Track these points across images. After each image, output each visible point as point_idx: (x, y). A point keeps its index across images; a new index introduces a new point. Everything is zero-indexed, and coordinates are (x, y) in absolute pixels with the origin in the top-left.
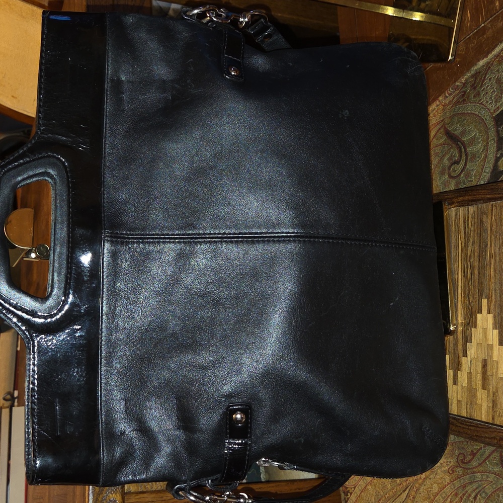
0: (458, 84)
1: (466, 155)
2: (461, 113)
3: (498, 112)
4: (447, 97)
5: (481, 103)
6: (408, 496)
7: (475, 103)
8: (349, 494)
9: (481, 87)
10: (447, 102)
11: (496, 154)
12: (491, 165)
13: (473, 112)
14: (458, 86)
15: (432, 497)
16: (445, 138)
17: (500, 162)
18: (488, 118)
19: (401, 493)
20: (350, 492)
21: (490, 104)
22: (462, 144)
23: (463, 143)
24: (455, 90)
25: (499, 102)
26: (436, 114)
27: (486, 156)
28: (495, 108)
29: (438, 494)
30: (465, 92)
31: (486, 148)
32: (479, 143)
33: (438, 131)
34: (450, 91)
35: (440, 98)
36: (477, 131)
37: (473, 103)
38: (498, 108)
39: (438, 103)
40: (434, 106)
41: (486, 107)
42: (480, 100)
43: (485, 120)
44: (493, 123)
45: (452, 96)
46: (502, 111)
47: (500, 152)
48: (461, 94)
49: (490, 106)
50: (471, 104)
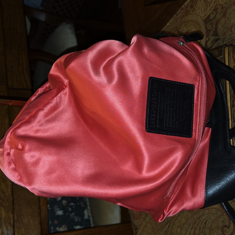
0: (183, 7)
2: (186, 21)
3: (206, 17)
4: (178, 15)
5: (196, 14)
6: (169, 227)
7: (193, 14)
8: (138, 230)
9: (195, 6)
10: (178, 17)
11: (206, 39)
13: (192, 19)
14: (183, 8)
15: (182, 226)
17: (208, 43)
19: (165, 226)
20: (138, 228)
21: (201, 13)
25: (206, 11)
26: (172, 24)
28: (204, 15)
29: (185, 224)
30: (187, 10)
34: (179, 11)
35: (174, 16)
38: (206, 15)
39: (173, 18)
40: (171, 21)
41: (199, 15)
42: (195, 13)
43: (199, 22)
44: (203, 23)
45: (180, 14)
46: (208, 16)
47: (208, 38)
48: (185, 12)
49: (201, 15)
50: (191, 15)
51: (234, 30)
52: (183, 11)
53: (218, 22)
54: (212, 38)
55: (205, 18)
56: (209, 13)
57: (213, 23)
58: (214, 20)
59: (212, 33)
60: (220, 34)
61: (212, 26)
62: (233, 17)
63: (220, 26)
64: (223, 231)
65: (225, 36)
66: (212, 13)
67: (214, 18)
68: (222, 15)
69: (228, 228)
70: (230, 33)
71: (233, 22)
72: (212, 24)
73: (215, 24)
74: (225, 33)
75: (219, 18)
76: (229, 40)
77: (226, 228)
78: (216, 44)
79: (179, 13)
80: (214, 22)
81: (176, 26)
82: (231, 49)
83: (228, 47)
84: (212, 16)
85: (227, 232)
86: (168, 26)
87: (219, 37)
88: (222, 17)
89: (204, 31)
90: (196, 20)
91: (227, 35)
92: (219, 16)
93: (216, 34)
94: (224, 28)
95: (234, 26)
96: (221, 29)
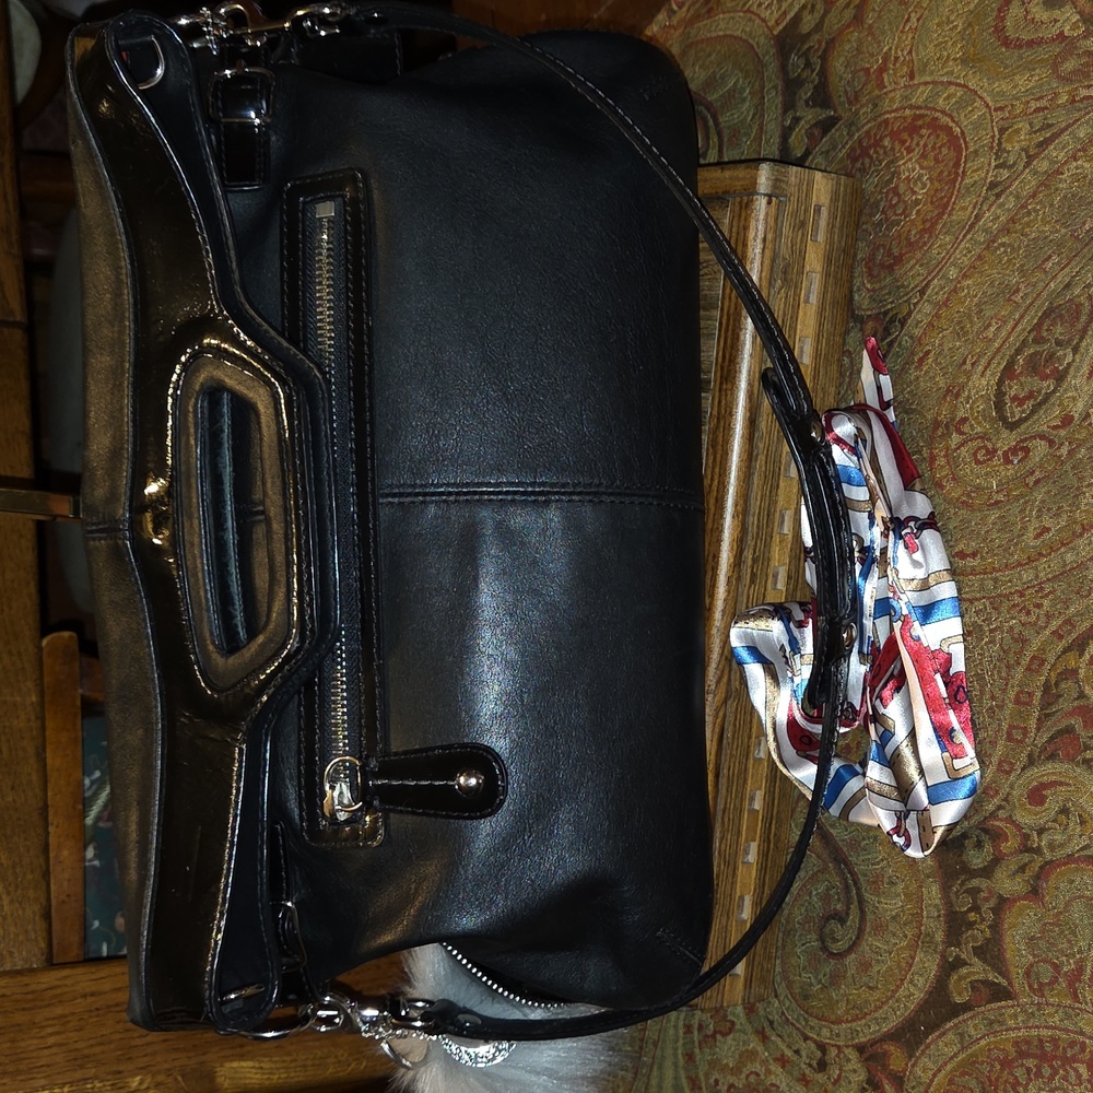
1: (720, 135)
2: (702, 41)
3: (784, 24)
4: (674, 12)
5: (748, 11)
7: (735, 11)
10: (675, 22)
11: (783, 121)
12: (775, 149)
13: (728, 32)
17: (793, 137)
18: (762, 40)
21: (766, 8)
22: (709, 110)
23: (709, 107)
27: (761, 130)
28: (777, 16)
31: (760, 110)
32: (744, 100)
35: (660, 16)
36: (740, 74)
37: (729, 12)
38: (785, 13)
41: (759, 16)
42: (744, 4)
43: (755, 46)
44: (773, 50)
45: (684, 9)
46: (792, 19)
47: (790, 115)
48: (702, 0)
49: (768, 14)
50: (727, 15)
51: (890, 83)
53: (831, 43)
54: (809, 116)
55: (781, 27)
56: (796, 9)
57: (812, 51)
58: (817, 37)
59: (809, 94)
60: (840, 96)
61: (808, 65)
62: (890, 23)
63: (838, 65)
64: (822, 939)
65: (858, 106)
66: (809, 6)
67: (818, 27)
68: (849, 14)
69: (842, 921)
70: (877, 92)
71: (890, 49)
72: (806, 55)
73: (820, 53)
74: (857, 95)
75: (836, 27)
76: (870, 125)
77: (833, 924)
78: (824, 139)
80: (816, 47)
84: (809, 17)
85: (838, 941)
87: (835, 110)
88: (848, 26)
89: (775, 87)
90: (744, 37)
91: (864, 100)
92: (836, 21)
93: (822, 97)
94: (854, 73)
95: (894, 65)
96: (841, 78)
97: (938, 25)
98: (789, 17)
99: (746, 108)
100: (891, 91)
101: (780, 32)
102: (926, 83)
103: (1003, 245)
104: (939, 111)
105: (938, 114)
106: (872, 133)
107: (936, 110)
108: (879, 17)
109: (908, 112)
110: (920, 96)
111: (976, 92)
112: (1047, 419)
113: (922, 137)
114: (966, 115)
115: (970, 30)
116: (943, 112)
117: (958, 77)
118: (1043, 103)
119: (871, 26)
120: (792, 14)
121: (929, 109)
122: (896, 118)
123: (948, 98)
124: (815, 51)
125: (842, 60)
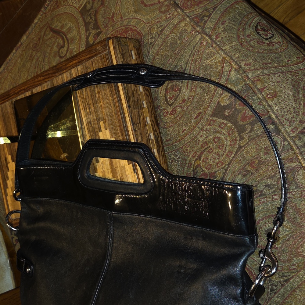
1: (68, 40)
2: (58, 15)
3: (82, 7)
4: (46, 8)
5: (69, 5)
7: (65, 6)
10: (47, 11)
11: (86, 34)
12: (85, 42)
13: (65, 12)
16: (51, 33)
17: (90, 38)
18: (76, 12)
21: (75, 4)
23: (64, 33)
24: (51, 2)
26: (42, 20)
27: (80, 37)
28: (79, 6)
30: (57, 1)
31: (79, 32)
32: (74, 30)
33: (46, 31)
34: (47, 3)
35: (42, 10)
36: (71, 23)
37: (64, 6)
38: (81, 5)
39: (41, 13)
40: (39, 16)
41: (73, 6)
42: (68, 3)
43: (74, 14)
44: (80, 15)
46: (84, 6)
47: (88, 32)
48: (55, 3)
49: (76, 5)
50: (63, 7)
51: (116, 20)
52: (52, 3)
53: (96, 12)
54: (93, 32)
55: (81, 9)
56: (84, 3)
57: (91, 14)
58: (92, 10)
59: (92, 26)
60: (102, 26)
61: (91, 18)
62: (112, 5)
63: (100, 17)
65: (108, 28)
66: (88, 2)
67: (92, 8)
68: (100, 3)
70: (113, 23)
71: (114, 11)
72: (90, 15)
73: (94, 14)
74: (107, 24)
75: (97, 7)
76: (112, 32)
78: (98, 38)
79: (48, 6)
80: (92, 13)
81: (46, 22)
82: (116, 41)
83: (112, 40)
84: (89, 5)
86: (37, 23)
87: (101, 29)
88: (100, 6)
89: (82, 25)
90: (70, 12)
91: (109, 26)
92: (96, 5)
93: (96, 26)
94: (105, 19)
95: (116, 15)
96: (101, 21)
97: (126, 3)
98: (83, 6)
99: (75, 32)
100: (117, 23)
101: (81, 10)
102: (126, 19)
103: (157, 58)
104: (132, 26)
105: (132, 27)
106: (114, 34)
107: (130, 26)
108: (109, 3)
109: (123, 27)
110: (126, 22)
111: (141, 20)
112: (179, 102)
113: (129, 33)
114: (139, 26)
115: (135, 3)
116: (133, 26)
117: (135, 16)
118: (159, 20)
119: (107, 6)
120: (83, 5)
121: (129, 26)
122: (120, 30)
123: (134, 22)
124: (93, 14)
125: (100, 16)
